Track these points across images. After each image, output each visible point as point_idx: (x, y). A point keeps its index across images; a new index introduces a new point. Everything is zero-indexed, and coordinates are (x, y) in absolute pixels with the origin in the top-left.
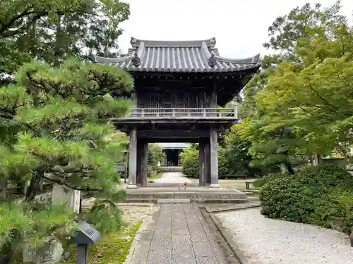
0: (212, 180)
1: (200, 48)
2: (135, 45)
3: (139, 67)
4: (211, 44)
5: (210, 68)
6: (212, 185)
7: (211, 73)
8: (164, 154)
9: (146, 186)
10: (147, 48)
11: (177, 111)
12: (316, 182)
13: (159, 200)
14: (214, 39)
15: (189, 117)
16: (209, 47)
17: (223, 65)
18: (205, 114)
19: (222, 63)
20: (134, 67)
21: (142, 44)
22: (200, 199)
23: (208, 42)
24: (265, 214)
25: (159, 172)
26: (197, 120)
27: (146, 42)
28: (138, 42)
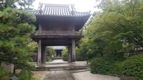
1: (68, 7)
2: (41, 5)
3: (42, 14)
6: (73, 63)
8: (55, 52)
10: (46, 6)
12: (110, 59)
13: (51, 70)
14: (74, 4)
17: (77, 14)
19: (76, 13)
20: (40, 14)
21: (44, 5)
22: (67, 68)
23: (71, 5)
24: (92, 72)
25: (52, 59)
26: (67, 36)
28: (42, 4)
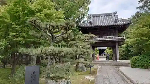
0: (117, 59)
1: (111, 16)
3: (92, 25)
4: (115, 14)
5: (115, 24)
6: (117, 61)
7: (115, 25)
9: (96, 61)
10: (93, 17)
11: (105, 37)
13: (101, 65)
14: (116, 12)
15: (109, 40)
16: (114, 15)
18: (114, 38)
19: (119, 21)
20: (91, 25)
21: (92, 16)
22: (113, 65)
23: (114, 13)
26: (112, 40)
27: (93, 15)
28: (90, 15)
